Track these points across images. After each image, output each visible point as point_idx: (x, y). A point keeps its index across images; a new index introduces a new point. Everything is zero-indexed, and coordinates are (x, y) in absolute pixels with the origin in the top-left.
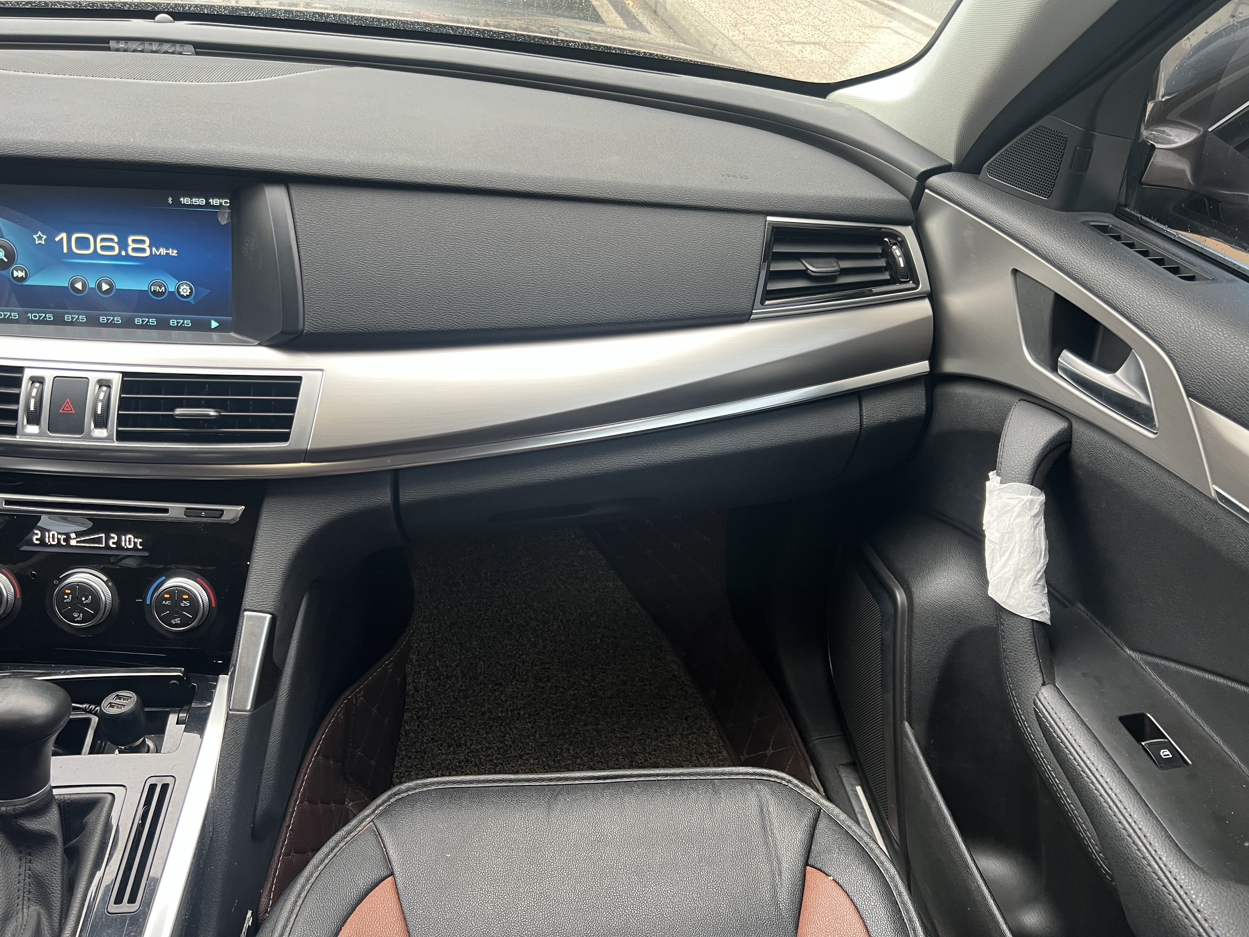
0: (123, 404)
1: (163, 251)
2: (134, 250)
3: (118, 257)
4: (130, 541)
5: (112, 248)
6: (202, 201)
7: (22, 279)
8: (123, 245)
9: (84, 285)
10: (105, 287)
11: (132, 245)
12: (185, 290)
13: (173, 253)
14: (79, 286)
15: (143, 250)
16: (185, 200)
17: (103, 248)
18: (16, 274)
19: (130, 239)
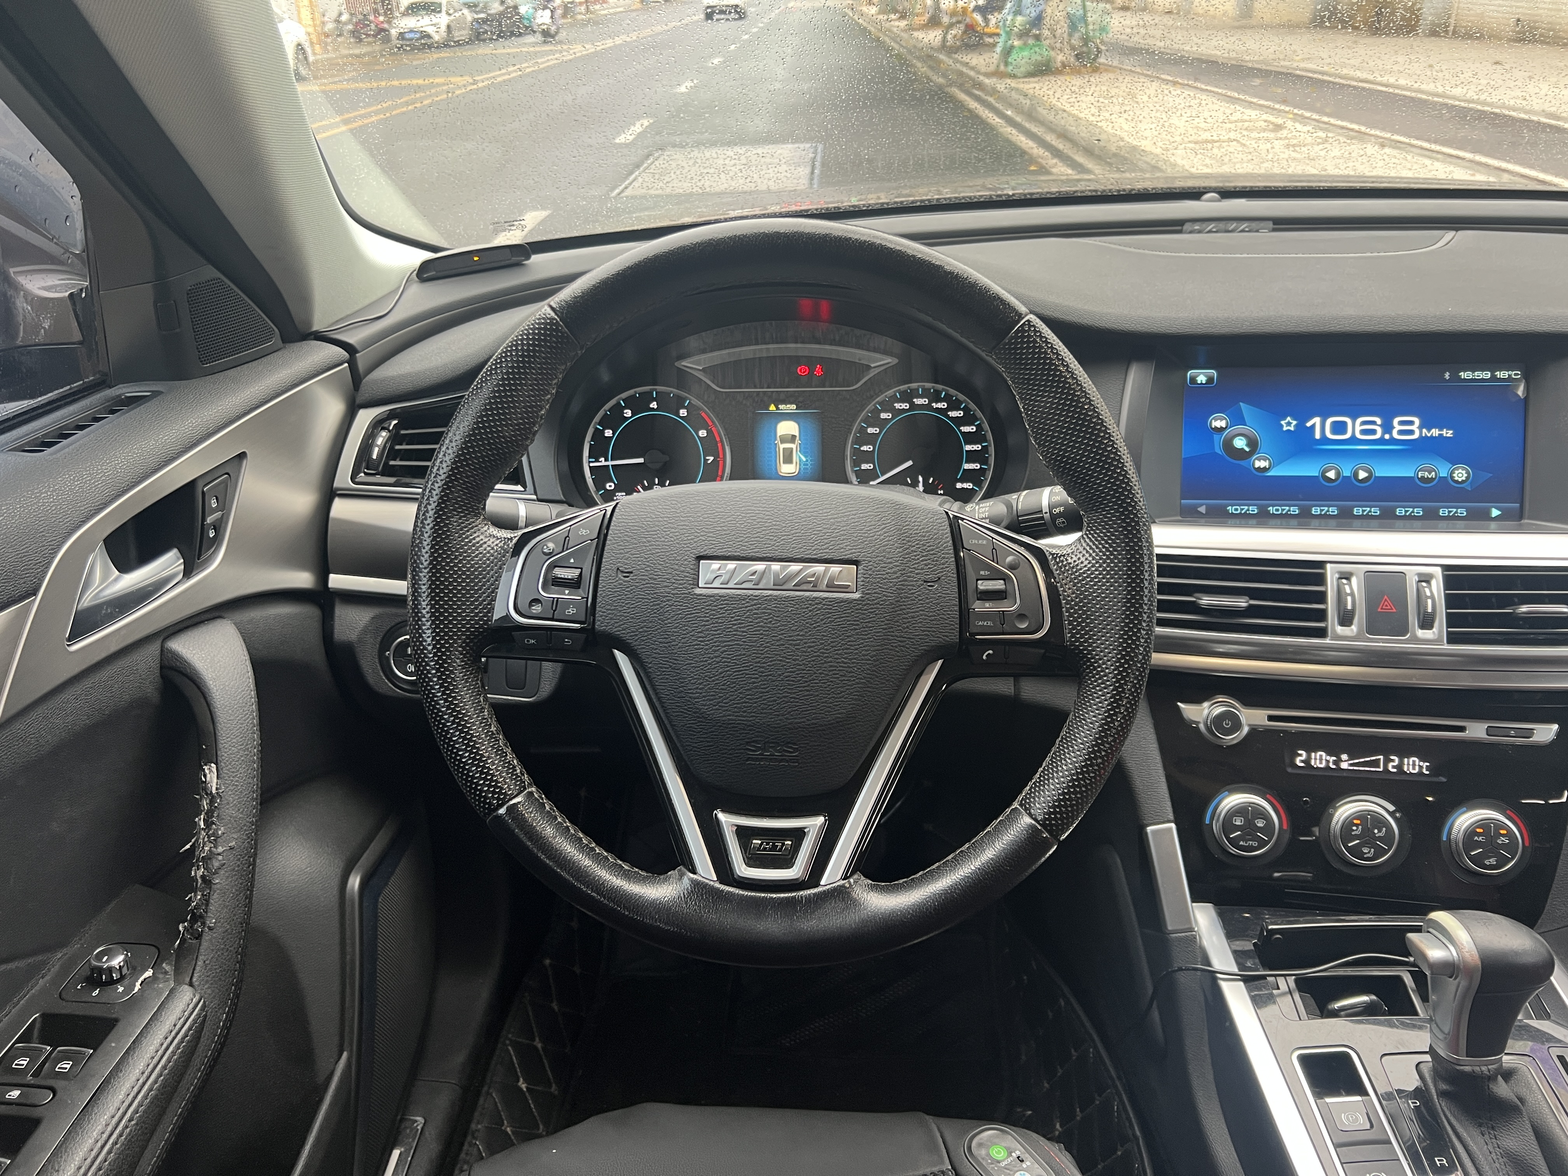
0: (1451, 601)
1: (1435, 432)
2: (1401, 432)
3: (1381, 441)
4: (1414, 765)
5: (1373, 432)
6: (1487, 375)
7: (1265, 469)
8: (1387, 427)
9: (1338, 474)
10: (1362, 475)
11: (1397, 427)
12: (1460, 474)
13: (1448, 433)
14: (1331, 475)
15: (1411, 432)
16: (1463, 375)
17: (1364, 432)
18: (1258, 464)
19: (1396, 421)
